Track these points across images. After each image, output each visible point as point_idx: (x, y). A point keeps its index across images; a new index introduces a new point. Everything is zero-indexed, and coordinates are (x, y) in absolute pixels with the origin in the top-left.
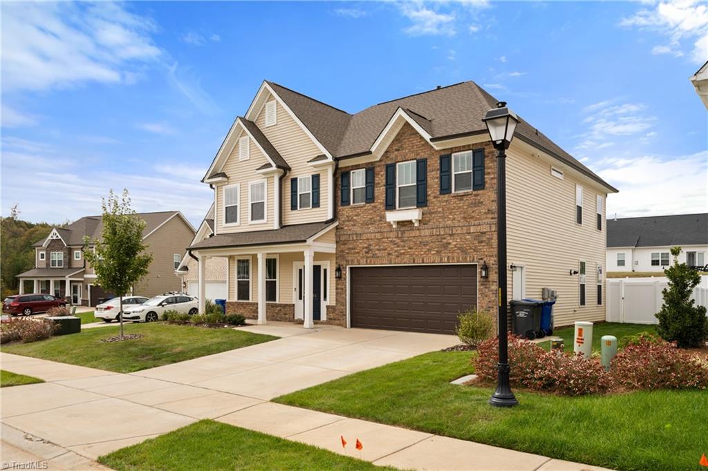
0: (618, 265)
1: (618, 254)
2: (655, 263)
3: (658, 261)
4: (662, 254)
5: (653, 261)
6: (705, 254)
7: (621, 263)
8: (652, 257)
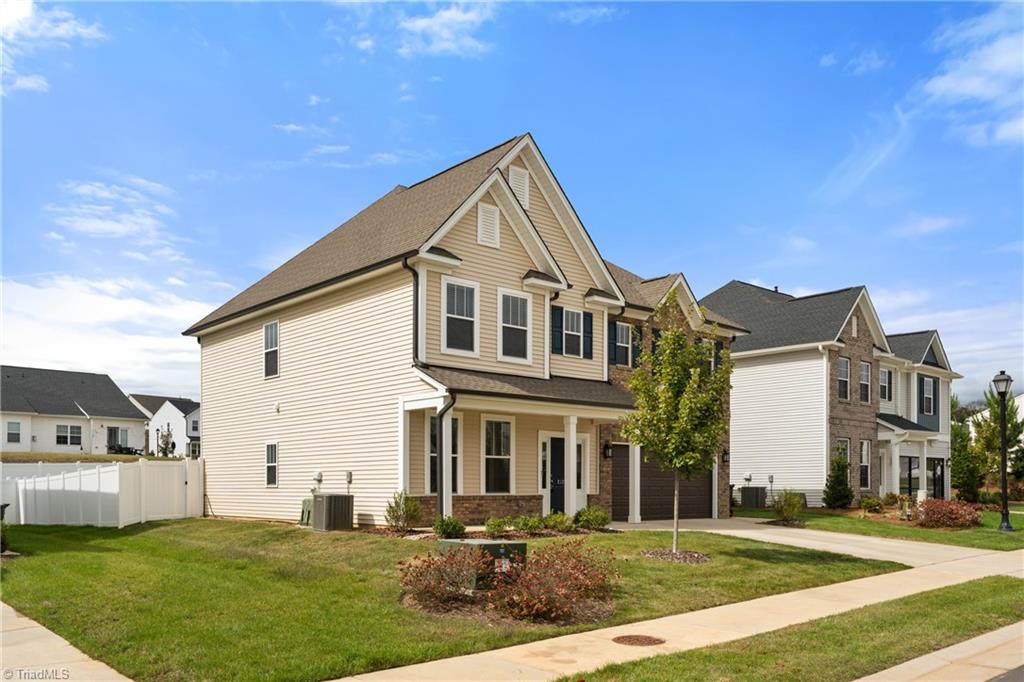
0: (9, 441)
1: (9, 423)
2: (61, 440)
3: (66, 437)
4: (71, 427)
5: (58, 437)
6: (129, 431)
7: (14, 438)
8: (58, 431)
